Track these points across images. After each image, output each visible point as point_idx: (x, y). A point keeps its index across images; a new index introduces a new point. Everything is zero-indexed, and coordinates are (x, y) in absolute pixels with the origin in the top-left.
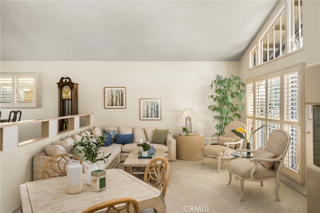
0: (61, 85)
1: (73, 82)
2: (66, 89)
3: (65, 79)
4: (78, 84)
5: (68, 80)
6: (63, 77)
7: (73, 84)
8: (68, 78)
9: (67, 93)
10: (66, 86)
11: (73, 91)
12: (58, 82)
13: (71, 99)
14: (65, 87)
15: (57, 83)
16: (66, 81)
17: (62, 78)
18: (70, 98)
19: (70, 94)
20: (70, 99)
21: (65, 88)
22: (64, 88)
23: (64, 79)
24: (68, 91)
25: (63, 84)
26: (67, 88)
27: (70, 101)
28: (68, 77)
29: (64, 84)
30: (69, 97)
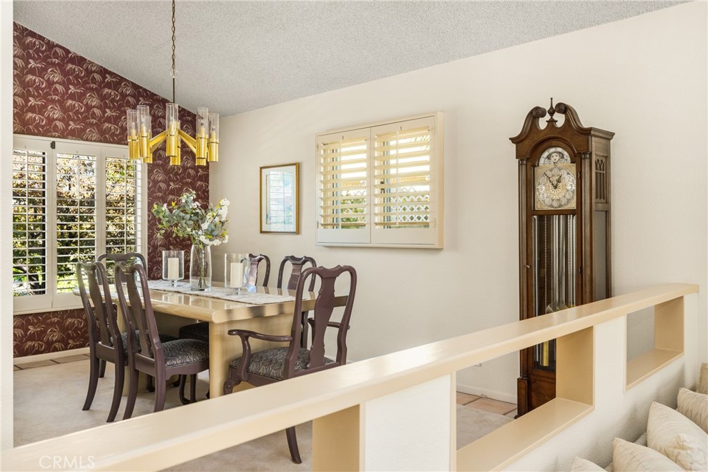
0: (528, 144)
1: (585, 124)
2: (555, 162)
3: (548, 117)
4: (613, 134)
5: (560, 119)
6: (537, 108)
7: (587, 132)
8: (563, 108)
9: (559, 181)
10: (552, 150)
11: (586, 169)
12: (516, 132)
13: (577, 212)
14: (546, 154)
15: (513, 140)
16: (552, 122)
17: (536, 114)
18: (573, 205)
19: (570, 182)
20: (573, 212)
21: (549, 157)
22: (542, 161)
23: (543, 116)
24: (565, 175)
25: (538, 138)
26: (556, 157)
27: (572, 222)
28: (559, 105)
29: (541, 137)
30: (569, 201)
